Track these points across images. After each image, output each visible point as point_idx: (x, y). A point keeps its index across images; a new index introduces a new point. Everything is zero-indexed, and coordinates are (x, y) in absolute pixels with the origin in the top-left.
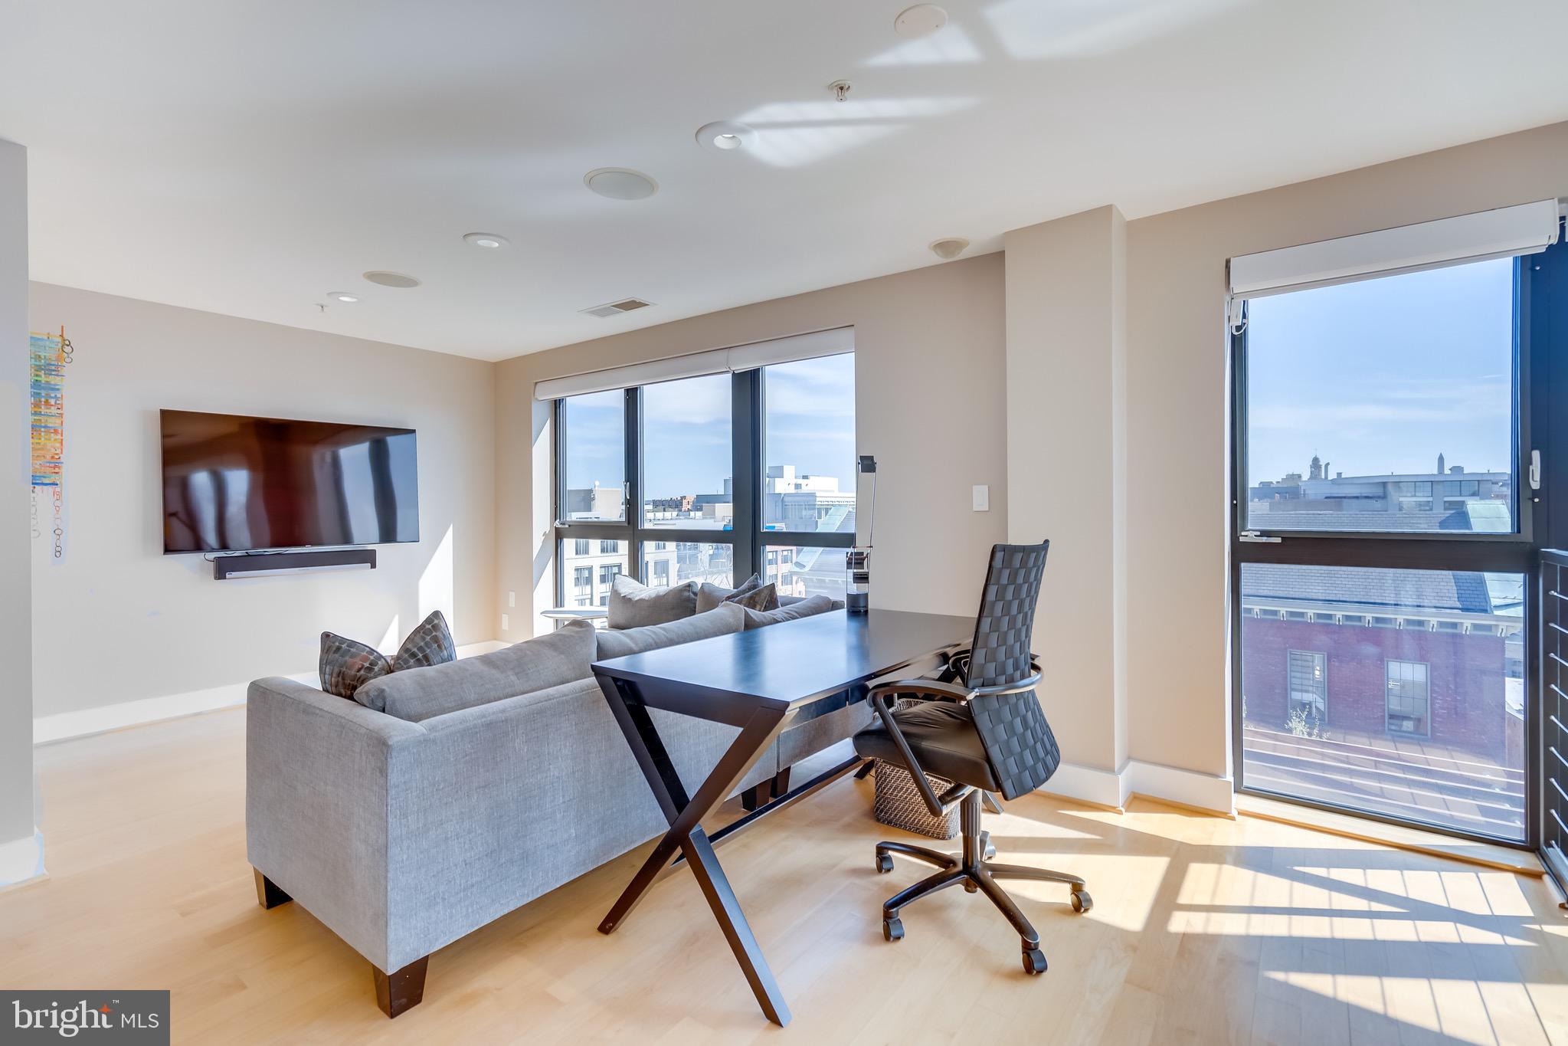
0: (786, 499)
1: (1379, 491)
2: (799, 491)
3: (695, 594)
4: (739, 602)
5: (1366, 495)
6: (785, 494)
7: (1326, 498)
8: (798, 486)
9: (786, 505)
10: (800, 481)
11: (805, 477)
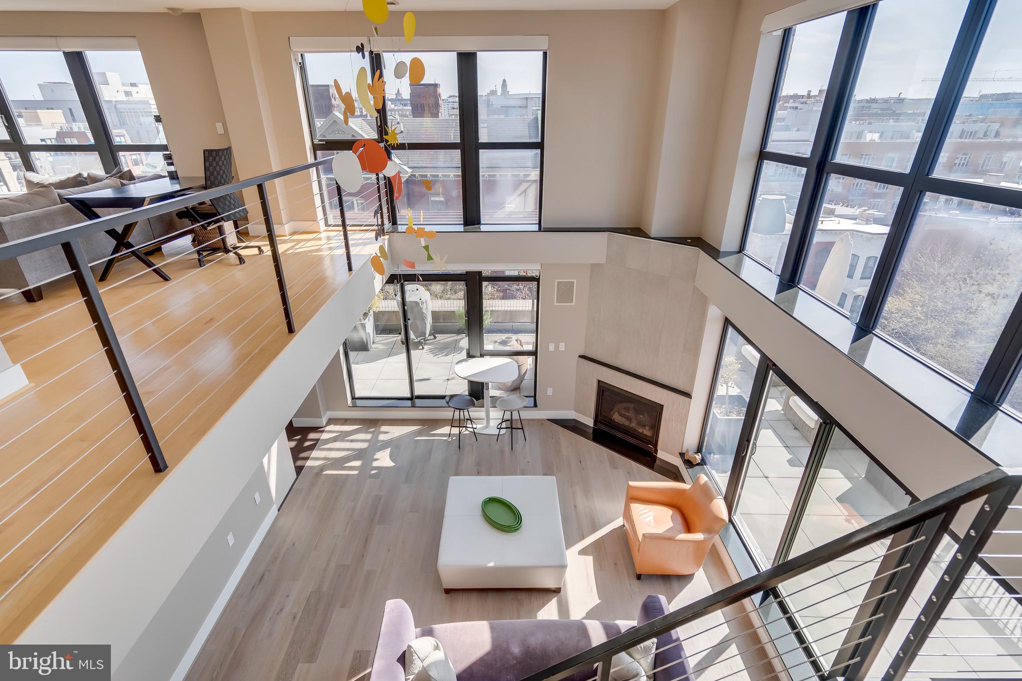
0: (119, 106)
1: (523, 103)
2: (131, 99)
3: (85, 178)
4: (115, 177)
5: (519, 105)
6: (116, 102)
7: (502, 107)
8: (128, 94)
9: (121, 112)
10: (129, 89)
11: (133, 85)
